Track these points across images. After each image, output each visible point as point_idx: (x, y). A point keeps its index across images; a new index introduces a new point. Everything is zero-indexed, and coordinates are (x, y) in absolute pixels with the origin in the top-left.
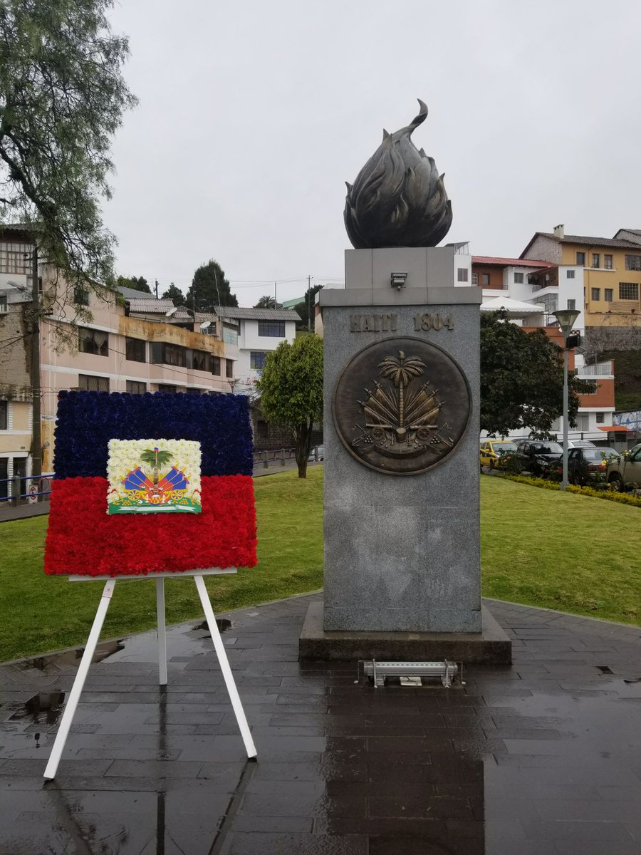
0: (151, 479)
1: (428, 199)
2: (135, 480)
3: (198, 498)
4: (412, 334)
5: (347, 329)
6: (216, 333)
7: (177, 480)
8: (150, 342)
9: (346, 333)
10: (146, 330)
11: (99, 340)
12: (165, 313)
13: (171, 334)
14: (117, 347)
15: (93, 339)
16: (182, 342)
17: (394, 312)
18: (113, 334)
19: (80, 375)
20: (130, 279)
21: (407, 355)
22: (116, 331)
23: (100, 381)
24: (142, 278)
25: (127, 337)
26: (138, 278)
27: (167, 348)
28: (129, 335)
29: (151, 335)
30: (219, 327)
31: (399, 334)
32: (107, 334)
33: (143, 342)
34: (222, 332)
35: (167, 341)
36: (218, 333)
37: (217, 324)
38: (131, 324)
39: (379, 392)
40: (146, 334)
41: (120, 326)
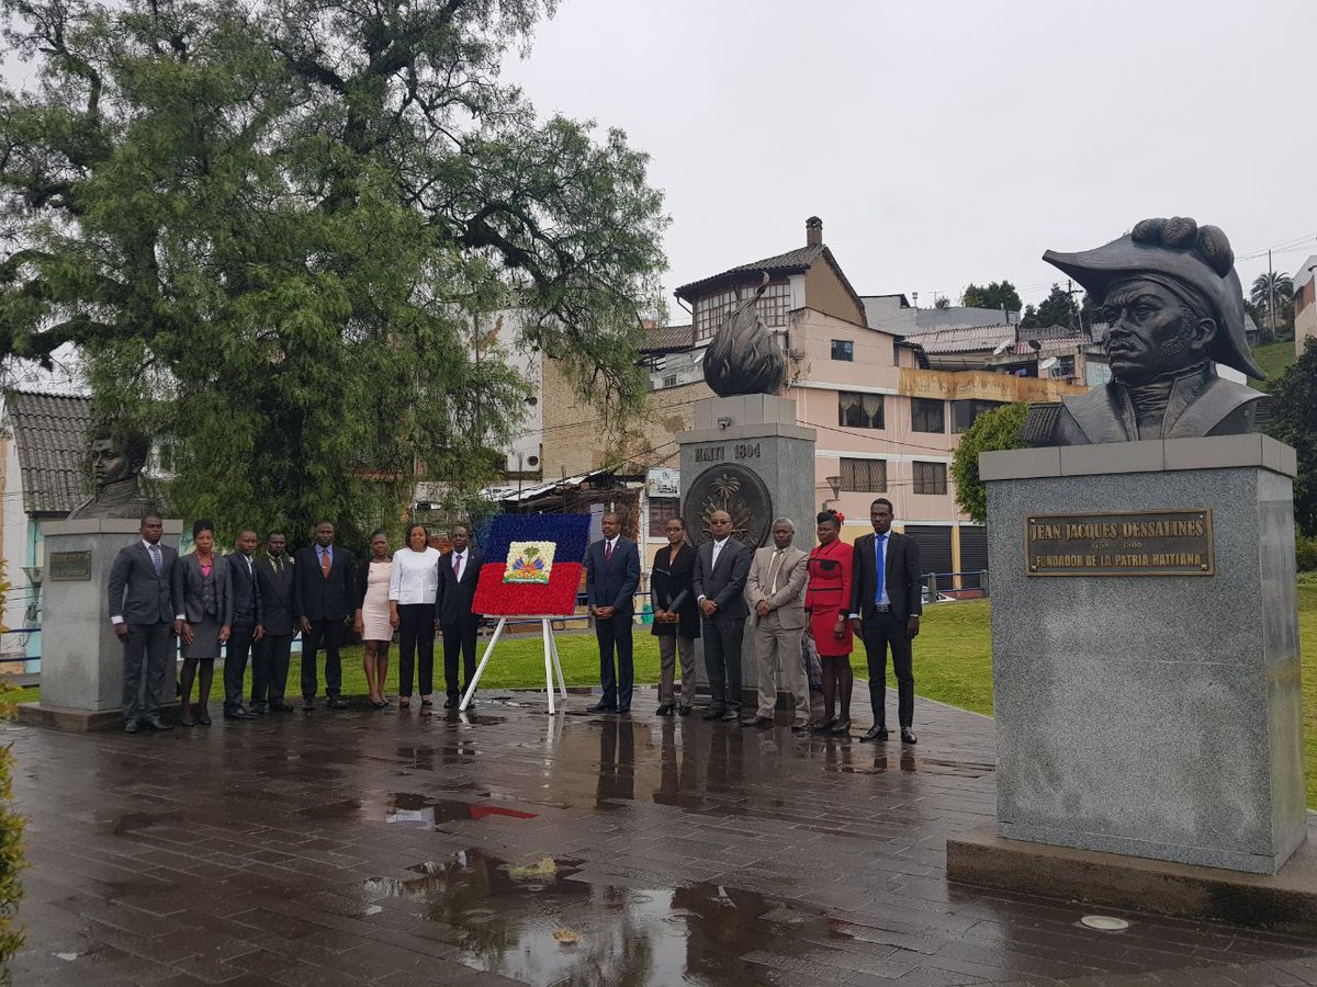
0: (526, 563)
1: (744, 359)
2: (519, 564)
3: (548, 575)
4: (735, 461)
5: (694, 459)
6: (1074, 373)
7: (539, 564)
8: (952, 402)
9: (693, 462)
10: (945, 384)
11: (870, 409)
12: (992, 350)
13: (984, 385)
14: (898, 416)
15: (861, 406)
16: (1004, 395)
17: (723, 444)
18: (892, 396)
19: (841, 458)
20: (986, 287)
21: (729, 476)
22: (894, 392)
23: (872, 464)
24: (1005, 283)
25: (913, 398)
26: (1000, 284)
27: (979, 408)
28: (915, 395)
29: (953, 389)
30: (1079, 363)
31: (725, 461)
32: (881, 396)
33: (942, 402)
34: (1084, 371)
35: (976, 397)
36: (1078, 373)
37: (1076, 357)
38: (918, 379)
39: (712, 504)
40: (944, 391)
41: (901, 383)
